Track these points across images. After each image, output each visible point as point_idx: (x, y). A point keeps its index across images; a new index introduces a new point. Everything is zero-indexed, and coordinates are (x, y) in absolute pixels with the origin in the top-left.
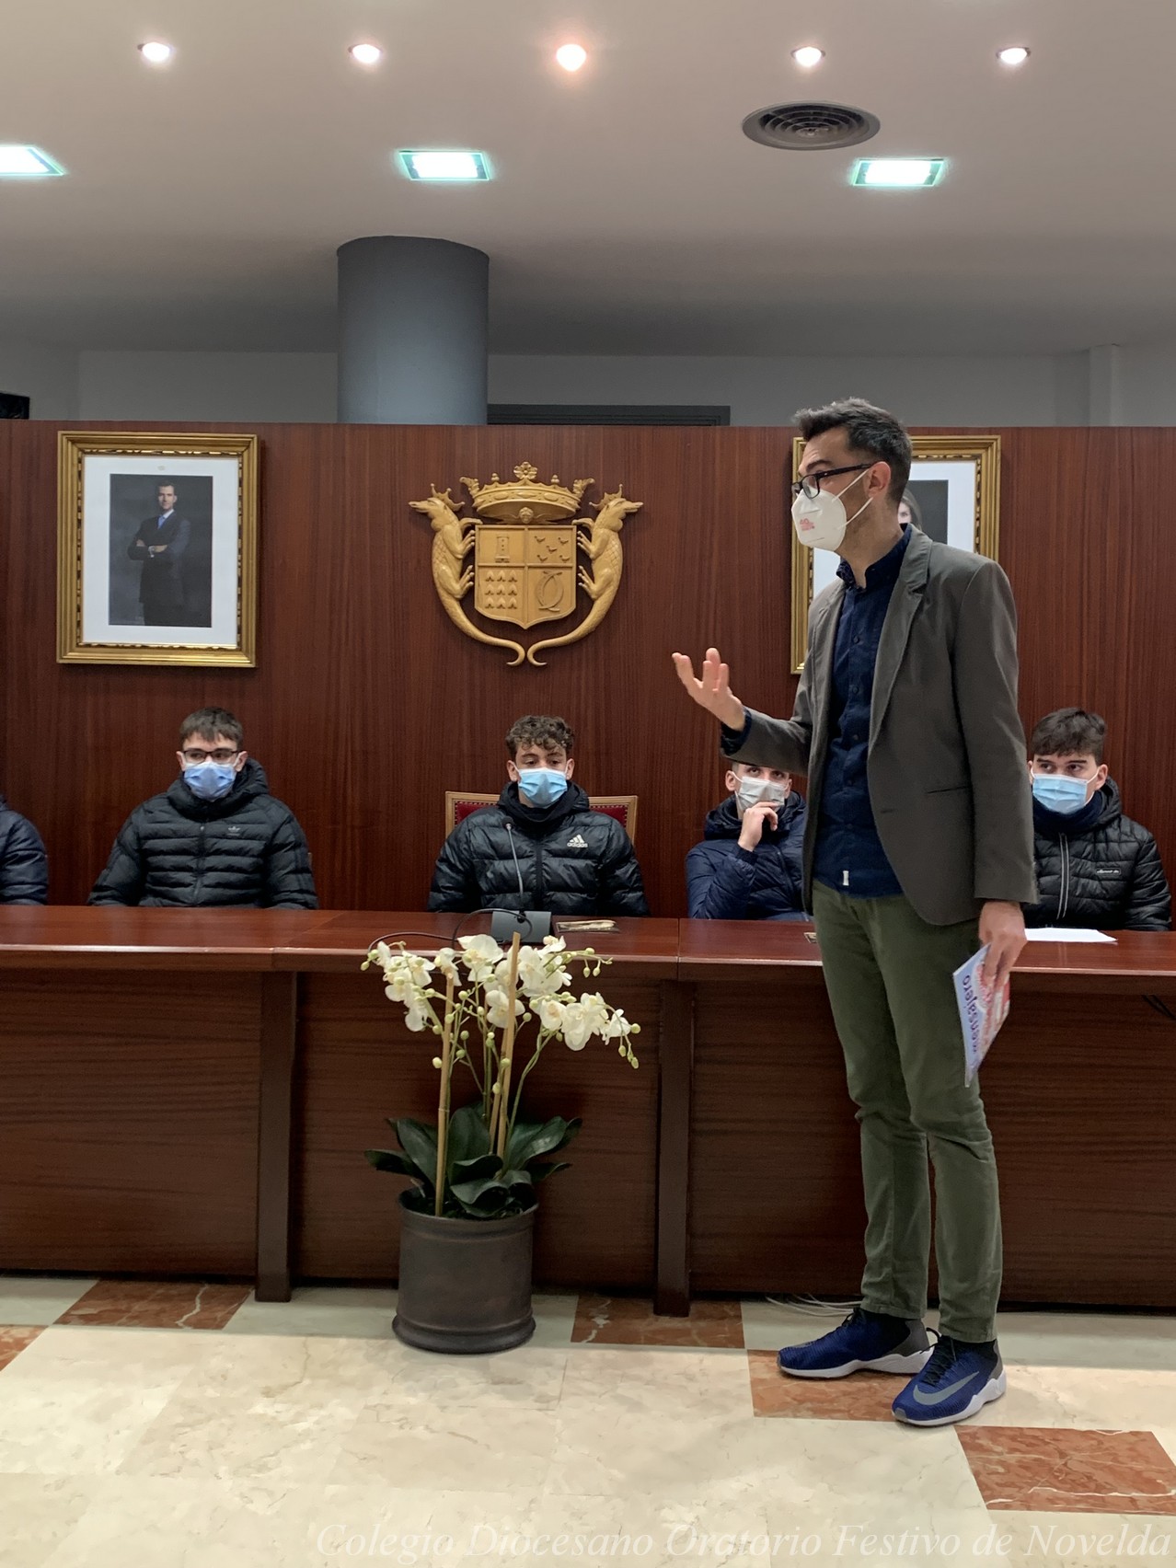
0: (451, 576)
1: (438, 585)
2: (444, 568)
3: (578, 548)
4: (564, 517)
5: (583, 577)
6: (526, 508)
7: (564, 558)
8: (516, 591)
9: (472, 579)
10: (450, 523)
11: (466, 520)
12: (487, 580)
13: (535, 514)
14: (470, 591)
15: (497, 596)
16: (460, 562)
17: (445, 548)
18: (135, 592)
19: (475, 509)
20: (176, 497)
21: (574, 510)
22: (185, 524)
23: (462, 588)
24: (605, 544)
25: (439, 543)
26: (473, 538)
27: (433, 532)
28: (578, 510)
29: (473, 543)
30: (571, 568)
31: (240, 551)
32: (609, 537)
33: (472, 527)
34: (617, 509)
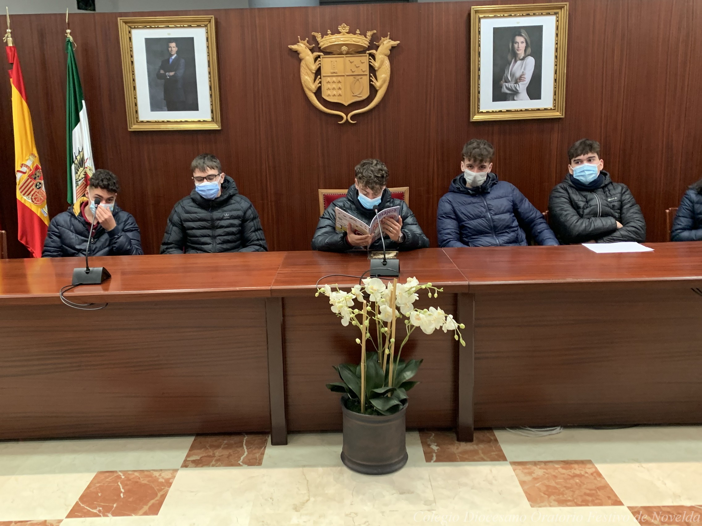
0: (310, 81)
1: (304, 86)
2: (307, 77)
3: (370, 65)
4: (362, 50)
5: (373, 80)
6: (344, 47)
7: (363, 70)
8: (341, 87)
9: (320, 83)
10: (308, 55)
11: (316, 54)
12: (327, 83)
13: (349, 49)
14: (319, 89)
15: (332, 90)
16: (314, 75)
17: (307, 68)
18: (161, 95)
19: (320, 47)
20: (177, 48)
21: (367, 47)
22: (182, 61)
23: (315, 87)
24: (382, 63)
25: (303, 65)
26: (320, 62)
27: (300, 60)
28: (369, 46)
29: (320, 65)
30: (366, 75)
31: (210, 73)
32: (384, 59)
33: (319, 57)
34: (388, 45)
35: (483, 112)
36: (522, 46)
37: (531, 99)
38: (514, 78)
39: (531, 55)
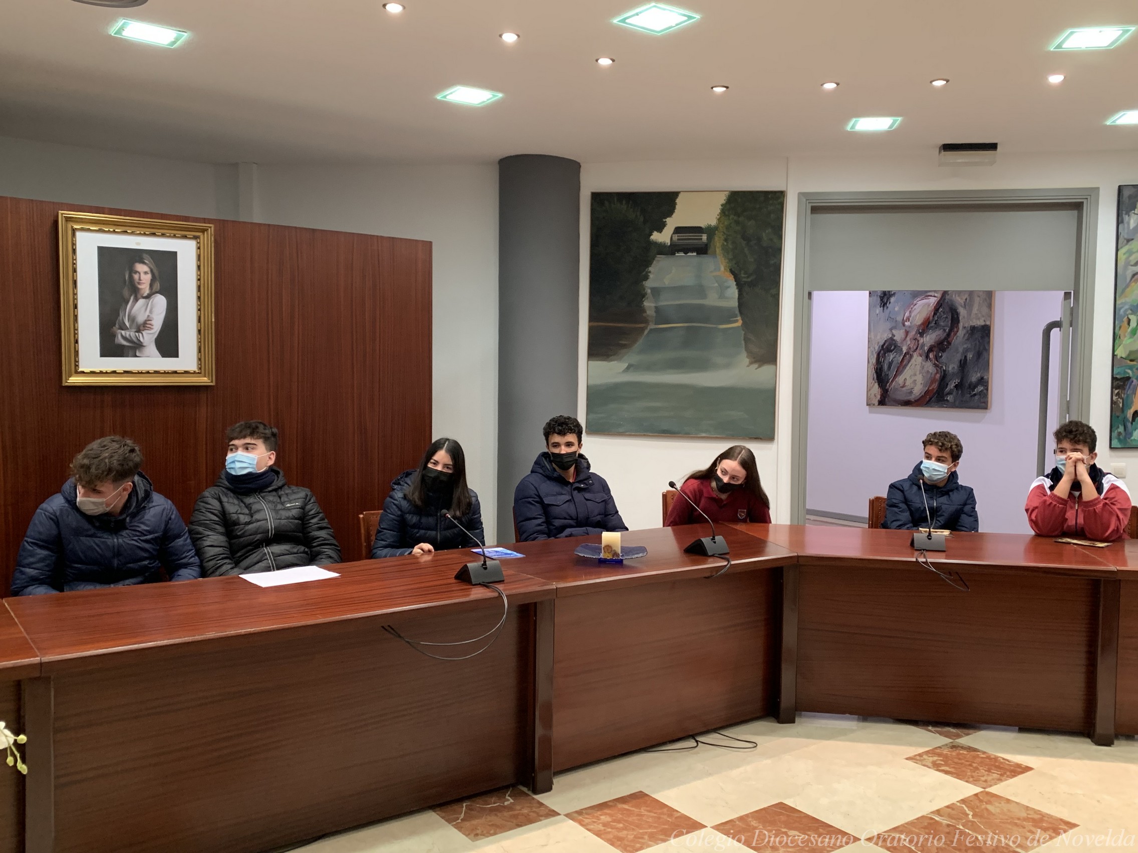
35: (85, 371)
36: (146, 279)
37: (163, 357)
38: (135, 324)
39: (160, 292)
